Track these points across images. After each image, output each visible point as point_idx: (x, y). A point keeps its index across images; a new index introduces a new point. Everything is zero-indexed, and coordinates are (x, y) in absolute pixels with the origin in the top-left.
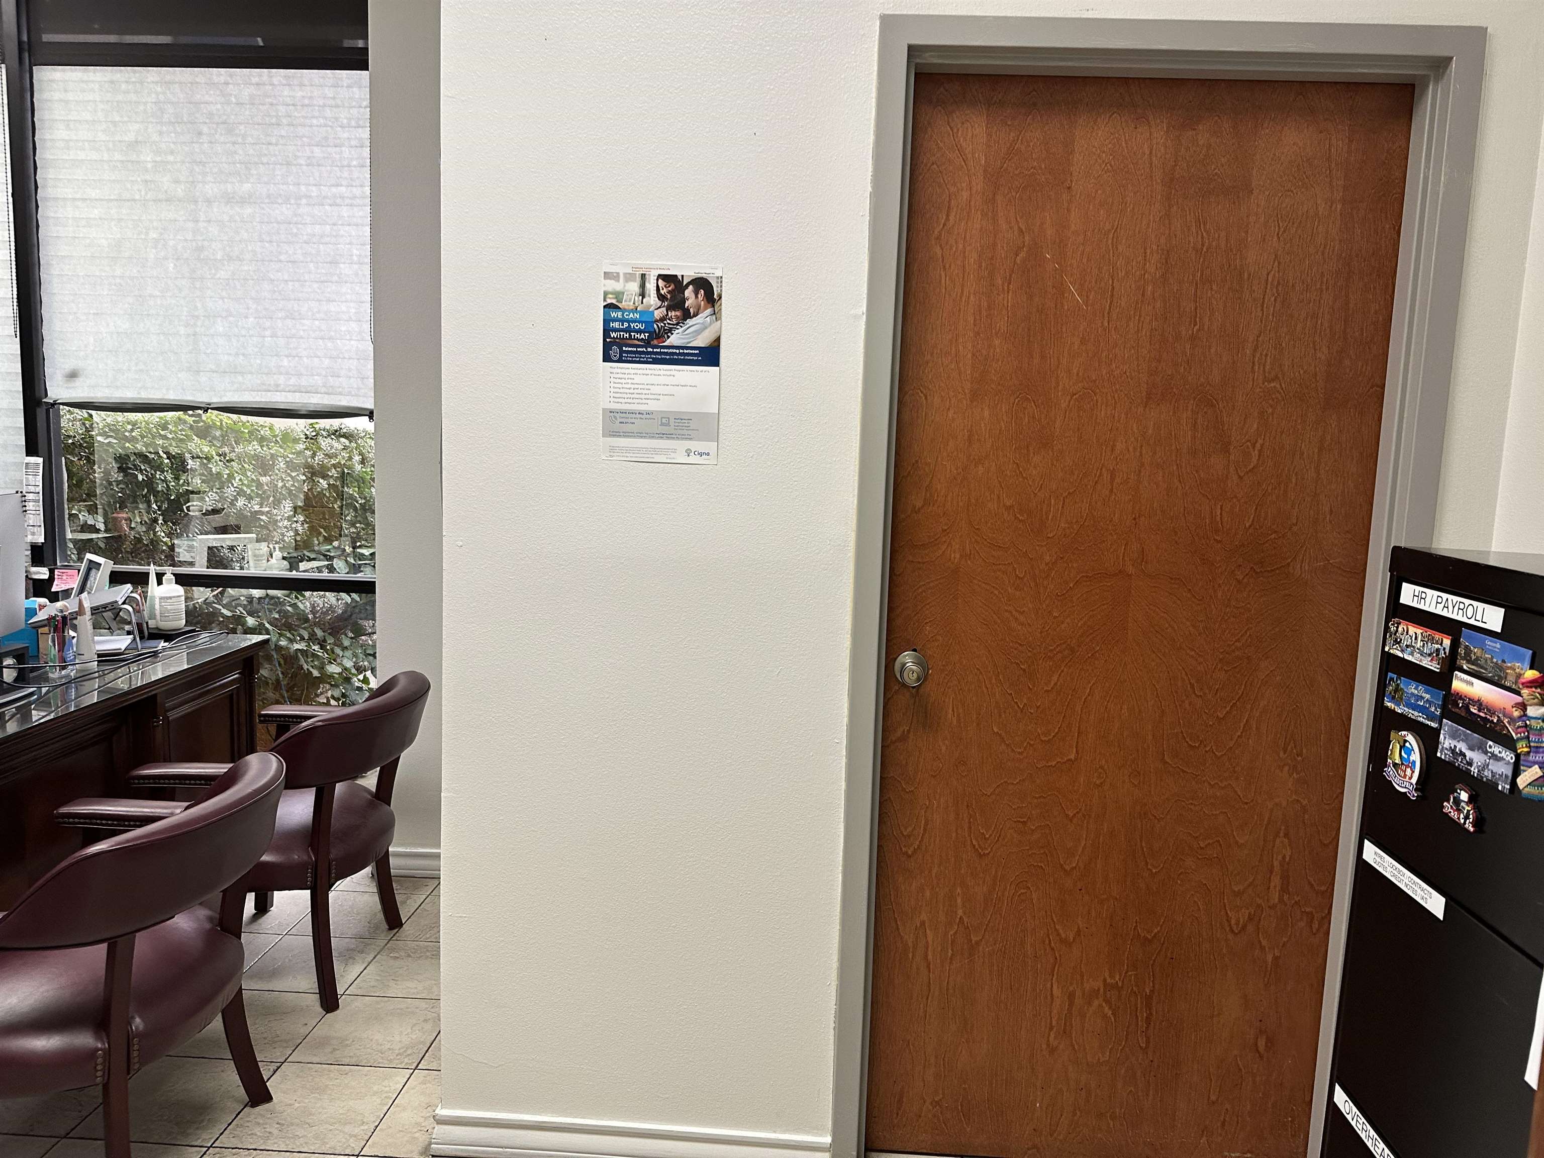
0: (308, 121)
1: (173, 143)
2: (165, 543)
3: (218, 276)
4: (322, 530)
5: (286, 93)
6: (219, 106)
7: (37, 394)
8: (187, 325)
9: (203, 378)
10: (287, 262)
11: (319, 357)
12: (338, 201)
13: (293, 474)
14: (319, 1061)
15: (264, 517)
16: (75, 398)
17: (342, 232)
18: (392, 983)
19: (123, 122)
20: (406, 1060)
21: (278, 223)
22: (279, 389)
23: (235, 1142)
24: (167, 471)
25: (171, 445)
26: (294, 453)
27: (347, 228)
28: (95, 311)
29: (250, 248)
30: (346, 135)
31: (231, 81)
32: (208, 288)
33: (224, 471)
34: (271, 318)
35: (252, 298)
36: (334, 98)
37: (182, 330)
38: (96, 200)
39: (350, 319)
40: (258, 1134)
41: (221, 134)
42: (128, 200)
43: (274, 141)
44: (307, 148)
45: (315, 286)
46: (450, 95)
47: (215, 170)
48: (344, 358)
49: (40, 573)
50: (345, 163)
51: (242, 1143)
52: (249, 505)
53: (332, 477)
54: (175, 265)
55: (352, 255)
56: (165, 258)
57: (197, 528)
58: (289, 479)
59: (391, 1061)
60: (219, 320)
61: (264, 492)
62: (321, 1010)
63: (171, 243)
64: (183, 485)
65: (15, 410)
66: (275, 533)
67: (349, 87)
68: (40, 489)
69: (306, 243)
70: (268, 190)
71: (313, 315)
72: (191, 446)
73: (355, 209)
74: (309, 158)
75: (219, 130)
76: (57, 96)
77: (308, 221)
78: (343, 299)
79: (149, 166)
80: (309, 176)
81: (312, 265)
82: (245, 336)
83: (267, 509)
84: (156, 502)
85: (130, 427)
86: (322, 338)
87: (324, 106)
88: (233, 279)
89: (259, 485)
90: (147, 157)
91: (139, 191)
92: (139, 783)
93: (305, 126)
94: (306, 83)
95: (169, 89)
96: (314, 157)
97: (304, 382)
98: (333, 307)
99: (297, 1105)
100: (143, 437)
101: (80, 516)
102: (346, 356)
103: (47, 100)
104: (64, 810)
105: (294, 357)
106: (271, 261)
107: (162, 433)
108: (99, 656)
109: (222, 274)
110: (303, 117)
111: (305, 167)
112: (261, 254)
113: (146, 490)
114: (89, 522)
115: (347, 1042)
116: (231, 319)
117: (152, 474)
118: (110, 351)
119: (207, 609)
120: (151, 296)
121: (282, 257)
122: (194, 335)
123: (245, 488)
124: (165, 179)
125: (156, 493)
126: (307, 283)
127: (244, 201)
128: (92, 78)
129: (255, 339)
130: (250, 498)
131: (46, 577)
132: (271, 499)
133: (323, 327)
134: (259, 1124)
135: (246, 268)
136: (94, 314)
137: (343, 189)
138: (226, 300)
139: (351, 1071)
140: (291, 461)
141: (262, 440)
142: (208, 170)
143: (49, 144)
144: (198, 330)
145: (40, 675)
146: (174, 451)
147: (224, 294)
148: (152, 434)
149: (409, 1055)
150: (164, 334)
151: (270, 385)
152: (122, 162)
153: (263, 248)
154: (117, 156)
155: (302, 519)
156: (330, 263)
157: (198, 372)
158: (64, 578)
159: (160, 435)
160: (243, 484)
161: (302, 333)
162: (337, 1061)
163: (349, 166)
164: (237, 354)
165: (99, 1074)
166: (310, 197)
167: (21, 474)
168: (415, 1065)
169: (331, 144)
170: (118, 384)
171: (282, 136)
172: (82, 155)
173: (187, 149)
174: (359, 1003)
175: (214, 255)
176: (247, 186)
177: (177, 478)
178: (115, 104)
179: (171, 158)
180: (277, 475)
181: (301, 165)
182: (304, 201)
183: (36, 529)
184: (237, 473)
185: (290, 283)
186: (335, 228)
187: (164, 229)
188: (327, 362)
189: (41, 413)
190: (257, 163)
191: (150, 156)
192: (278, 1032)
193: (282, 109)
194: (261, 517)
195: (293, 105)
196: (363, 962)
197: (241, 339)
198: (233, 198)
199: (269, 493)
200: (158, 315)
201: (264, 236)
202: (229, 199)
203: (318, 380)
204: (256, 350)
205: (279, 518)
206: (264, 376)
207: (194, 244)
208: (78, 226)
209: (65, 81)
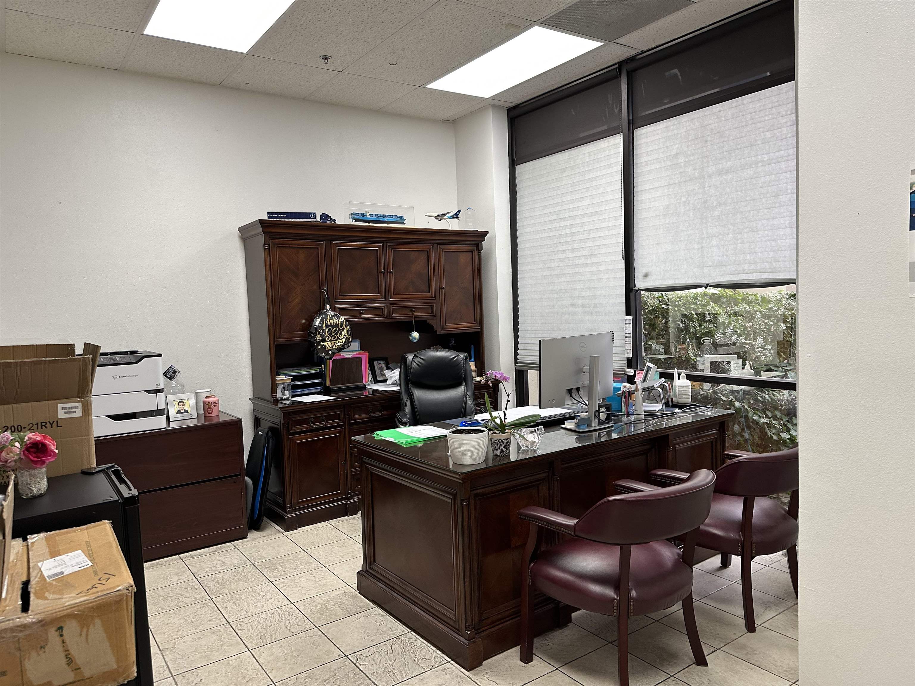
0: (763, 119)
1: (694, 150)
2: (693, 360)
3: (714, 215)
4: (782, 354)
5: (751, 107)
6: (716, 124)
7: (631, 287)
8: (698, 243)
9: (706, 270)
10: (750, 200)
11: (767, 252)
12: (780, 160)
13: (766, 321)
14: (737, 656)
15: (747, 346)
16: (646, 286)
17: (782, 177)
18: (791, 630)
19: (671, 146)
20: (789, 676)
21: (746, 180)
22: (745, 272)
23: (684, 679)
24: (696, 322)
25: (698, 308)
26: (767, 309)
27: (785, 174)
28: (656, 243)
29: (730, 197)
30: (784, 121)
31: (722, 109)
32: (709, 222)
33: (726, 320)
34: (741, 233)
35: (731, 224)
36: (778, 101)
37: (696, 246)
38: (658, 187)
39: (786, 227)
40: (697, 680)
41: (717, 139)
42: (673, 184)
43: (744, 135)
44: (762, 134)
45: (766, 211)
46: (804, 87)
47: (714, 158)
48: (782, 250)
49: (630, 372)
50: (784, 137)
51: (688, 681)
52: (739, 340)
53: (789, 322)
54: (693, 213)
55: (787, 190)
56: (689, 210)
57: (707, 351)
58: (763, 324)
59: (779, 673)
60: (714, 238)
61: (748, 332)
62: (745, 629)
63: (692, 202)
64: (704, 329)
65: (622, 295)
66: (753, 355)
67: (786, 92)
68: (631, 332)
69: (761, 188)
70: (741, 163)
71: (764, 228)
72: (709, 308)
73: (790, 162)
74: (763, 139)
75: (716, 137)
76: (643, 141)
77: (762, 175)
78: (782, 216)
79: (682, 164)
80: (763, 150)
81: (764, 200)
82: (727, 245)
83: (749, 342)
84: (689, 338)
85: (678, 299)
86: (769, 241)
87: (772, 107)
88: (722, 215)
89: (746, 329)
90: (681, 160)
91: (678, 178)
92: (654, 478)
93: (761, 122)
94: (762, 98)
95: (692, 122)
96: (766, 138)
97: (758, 267)
98: (776, 222)
99: (720, 674)
100: (684, 304)
101: (653, 345)
102: (783, 249)
103: (639, 145)
104: (618, 482)
105: (753, 253)
106: (742, 201)
107: (694, 301)
108: (645, 412)
109: (716, 213)
110: (760, 117)
111: (760, 145)
112: (736, 199)
113: (684, 332)
114: (657, 348)
115: (756, 652)
116: (720, 237)
117: (688, 323)
118: (663, 262)
119: (714, 396)
120: (682, 231)
121: (748, 198)
122: (701, 248)
123: (737, 330)
124: (689, 170)
125: (689, 333)
126: (761, 210)
127: (727, 172)
128: (659, 128)
129: (732, 246)
130: (740, 335)
131: (632, 374)
132: (752, 335)
133: (770, 234)
134: (698, 675)
135: (728, 208)
136: (656, 244)
137: (783, 152)
138: (718, 227)
139: (754, 668)
140: (765, 313)
141: (749, 303)
142: (710, 160)
143: (639, 165)
144: (703, 245)
145: (619, 419)
146: (700, 311)
147: (717, 223)
148: (689, 303)
149: (792, 674)
150: (687, 249)
151: (740, 270)
152: (670, 165)
153: (737, 195)
154: (668, 163)
155: (770, 347)
156: (774, 196)
157: (703, 267)
158: (640, 375)
159: (694, 303)
160: (736, 327)
161: (758, 239)
162: (748, 660)
163: (786, 138)
164: (723, 256)
165: (615, 611)
166: (763, 161)
167: (623, 325)
168: (795, 681)
169: (776, 128)
170: (666, 278)
171: (748, 131)
172: (653, 167)
173: (700, 151)
174: (768, 633)
175: (712, 204)
176: (729, 163)
177: (700, 325)
178: (668, 137)
179: (692, 158)
180: (756, 322)
181: (758, 144)
182: (760, 164)
183: (629, 351)
184: (733, 321)
185: (752, 212)
186: (778, 175)
187: (689, 195)
188: (772, 254)
189: (632, 295)
190: (734, 150)
191: (683, 159)
192: (719, 633)
193: (749, 116)
194: (746, 346)
195: (755, 112)
196: (776, 612)
197: (725, 247)
198: (722, 171)
199: (751, 332)
200: (685, 240)
201: (738, 188)
202: (720, 173)
203: (767, 265)
204: (733, 252)
205: (756, 346)
206: (737, 266)
207: (703, 200)
208: (650, 202)
209: (647, 133)
